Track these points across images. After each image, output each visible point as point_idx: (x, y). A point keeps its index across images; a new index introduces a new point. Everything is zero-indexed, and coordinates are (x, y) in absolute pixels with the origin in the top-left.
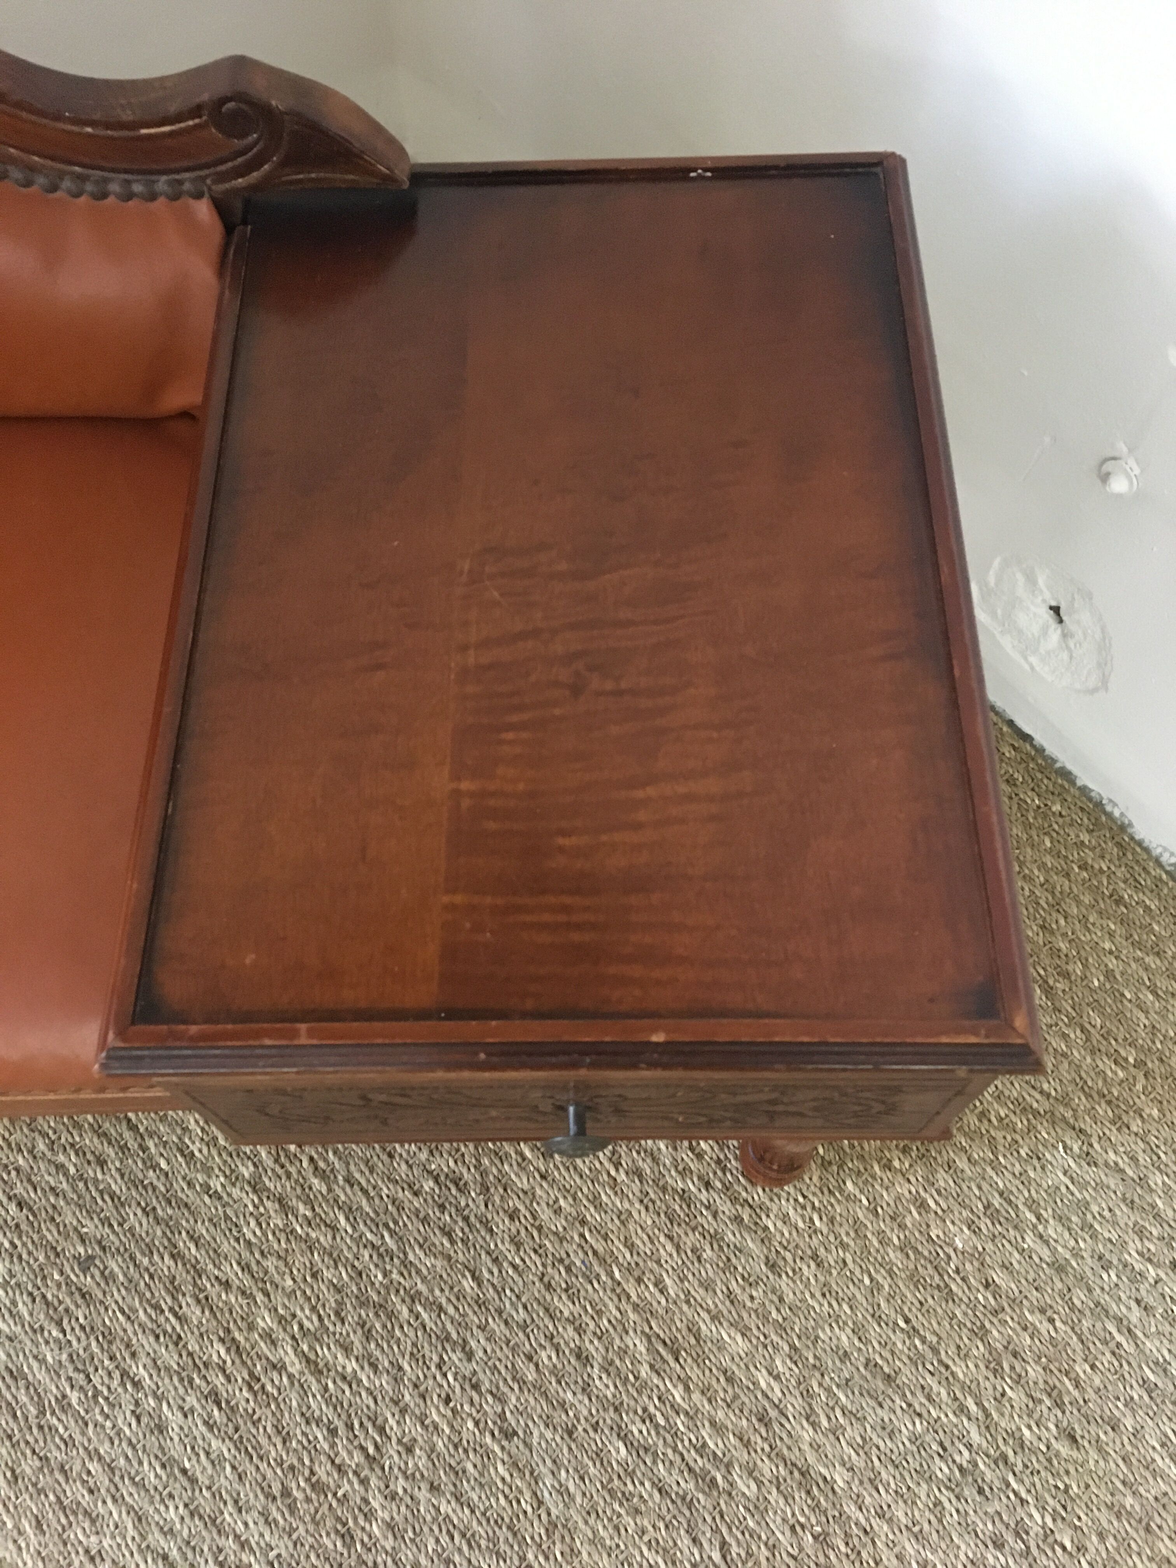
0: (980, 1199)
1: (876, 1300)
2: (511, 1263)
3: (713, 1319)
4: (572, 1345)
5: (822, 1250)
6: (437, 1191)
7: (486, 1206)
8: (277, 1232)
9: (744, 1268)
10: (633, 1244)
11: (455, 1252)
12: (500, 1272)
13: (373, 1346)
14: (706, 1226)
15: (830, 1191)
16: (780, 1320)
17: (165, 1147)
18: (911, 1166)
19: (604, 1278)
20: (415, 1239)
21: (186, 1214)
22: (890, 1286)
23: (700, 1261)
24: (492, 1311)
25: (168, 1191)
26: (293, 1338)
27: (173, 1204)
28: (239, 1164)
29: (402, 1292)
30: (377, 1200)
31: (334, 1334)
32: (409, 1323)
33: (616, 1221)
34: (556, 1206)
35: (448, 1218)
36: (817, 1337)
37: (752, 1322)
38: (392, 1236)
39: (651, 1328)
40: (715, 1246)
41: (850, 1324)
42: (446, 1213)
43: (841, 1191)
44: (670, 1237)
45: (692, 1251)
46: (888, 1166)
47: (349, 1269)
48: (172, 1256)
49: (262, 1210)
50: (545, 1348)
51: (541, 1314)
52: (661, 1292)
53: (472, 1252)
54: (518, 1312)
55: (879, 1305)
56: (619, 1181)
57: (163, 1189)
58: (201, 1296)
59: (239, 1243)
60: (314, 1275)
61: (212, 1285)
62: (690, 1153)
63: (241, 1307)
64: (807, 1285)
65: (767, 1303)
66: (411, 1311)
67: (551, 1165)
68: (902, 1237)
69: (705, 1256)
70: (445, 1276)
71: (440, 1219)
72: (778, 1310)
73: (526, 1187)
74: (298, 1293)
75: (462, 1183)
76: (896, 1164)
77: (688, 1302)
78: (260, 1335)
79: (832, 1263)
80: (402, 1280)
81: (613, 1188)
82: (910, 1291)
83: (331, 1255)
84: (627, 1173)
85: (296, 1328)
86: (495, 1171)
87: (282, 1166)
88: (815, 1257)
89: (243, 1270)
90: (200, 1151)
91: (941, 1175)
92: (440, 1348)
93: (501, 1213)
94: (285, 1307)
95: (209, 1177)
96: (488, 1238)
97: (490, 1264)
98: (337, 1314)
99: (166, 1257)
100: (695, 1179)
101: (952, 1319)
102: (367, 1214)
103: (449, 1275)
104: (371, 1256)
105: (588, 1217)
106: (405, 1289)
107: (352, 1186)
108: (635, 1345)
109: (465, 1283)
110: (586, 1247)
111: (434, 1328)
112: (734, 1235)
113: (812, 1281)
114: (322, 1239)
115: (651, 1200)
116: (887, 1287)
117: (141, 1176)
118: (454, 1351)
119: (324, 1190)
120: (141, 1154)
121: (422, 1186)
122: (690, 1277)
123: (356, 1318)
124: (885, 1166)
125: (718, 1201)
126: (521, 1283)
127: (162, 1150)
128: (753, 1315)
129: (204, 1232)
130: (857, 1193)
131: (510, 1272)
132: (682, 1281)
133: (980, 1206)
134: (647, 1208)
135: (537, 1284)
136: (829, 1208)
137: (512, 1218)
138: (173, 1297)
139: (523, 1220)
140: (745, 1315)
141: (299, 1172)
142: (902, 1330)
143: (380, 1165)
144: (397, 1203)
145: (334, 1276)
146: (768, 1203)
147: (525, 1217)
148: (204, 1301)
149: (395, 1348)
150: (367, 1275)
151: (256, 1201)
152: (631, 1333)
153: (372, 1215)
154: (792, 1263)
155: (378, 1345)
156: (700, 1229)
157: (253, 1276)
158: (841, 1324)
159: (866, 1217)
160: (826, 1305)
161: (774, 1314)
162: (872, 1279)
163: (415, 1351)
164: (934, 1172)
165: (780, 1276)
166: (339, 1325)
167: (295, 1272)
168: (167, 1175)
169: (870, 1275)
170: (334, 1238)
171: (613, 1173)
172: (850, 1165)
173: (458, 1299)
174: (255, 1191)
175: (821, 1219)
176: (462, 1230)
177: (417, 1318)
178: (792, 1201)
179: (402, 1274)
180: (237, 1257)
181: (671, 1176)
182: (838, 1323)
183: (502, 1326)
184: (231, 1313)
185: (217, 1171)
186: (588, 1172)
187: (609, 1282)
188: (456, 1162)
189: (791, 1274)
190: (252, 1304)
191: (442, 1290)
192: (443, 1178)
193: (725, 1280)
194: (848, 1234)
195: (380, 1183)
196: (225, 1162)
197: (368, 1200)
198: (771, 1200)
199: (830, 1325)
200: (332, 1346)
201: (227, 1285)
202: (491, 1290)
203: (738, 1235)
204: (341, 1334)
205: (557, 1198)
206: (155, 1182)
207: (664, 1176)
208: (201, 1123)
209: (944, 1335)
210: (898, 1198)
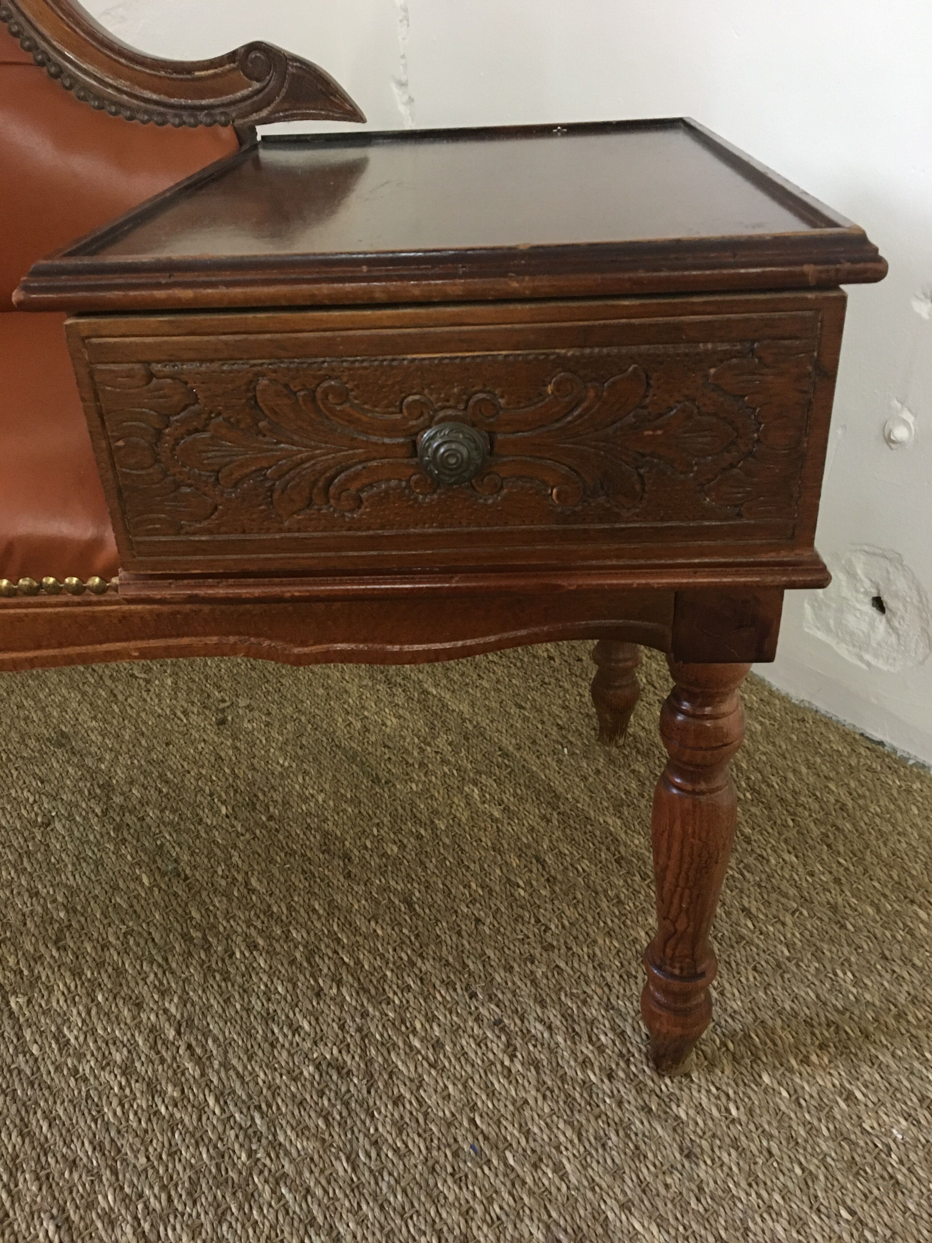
0: (912, 1091)
1: (812, 1190)
2: (391, 1146)
3: (622, 1206)
4: (457, 1232)
5: (743, 1138)
6: (317, 1077)
7: (369, 1092)
8: (140, 1112)
9: (655, 1156)
10: (529, 1130)
11: (331, 1135)
12: (378, 1155)
13: (225, 1227)
14: (609, 1113)
15: (745, 1084)
16: (701, 1210)
17: (41, 1036)
18: (830, 1062)
19: (495, 1162)
20: (288, 1122)
21: (47, 1094)
22: (827, 1178)
23: (605, 1149)
24: (367, 1196)
25: (33, 1074)
26: (136, 1218)
27: (36, 1086)
28: (113, 1051)
29: (266, 1173)
30: (251, 1085)
31: (183, 1215)
32: (270, 1206)
33: (511, 1107)
34: (445, 1093)
35: (326, 1103)
36: (747, 1229)
37: (667, 1211)
38: (262, 1118)
39: (550, 1216)
40: (621, 1133)
41: (784, 1214)
42: (325, 1098)
43: (758, 1084)
44: (570, 1124)
45: (595, 1138)
46: (805, 1061)
47: (211, 1151)
48: (21, 1134)
49: (127, 1091)
50: (425, 1234)
51: (423, 1199)
52: (561, 1178)
53: (349, 1136)
54: (396, 1197)
55: (816, 1197)
56: (513, 1071)
57: (28, 1072)
58: (43, 1174)
59: (96, 1124)
60: (171, 1155)
61: (57, 1162)
62: (591, 1047)
63: (84, 1186)
64: (730, 1175)
65: (684, 1192)
66: (273, 1192)
67: (441, 1056)
68: (831, 1127)
69: (610, 1144)
70: (316, 1157)
71: (317, 1104)
72: (698, 1200)
73: (413, 1075)
74: (150, 1171)
75: (345, 1071)
76: (814, 1058)
77: (593, 1190)
78: (98, 1214)
79: (756, 1152)
80: (268, 1162)
81: (507, 1078)
82: (850, 1181)
83: (193, 1136)
84: (523, 1064)
85: (140, 1207)
86: (380, 1060)
87: (158, 1053)
88: (735, 1144)
89: (94, 1149)
90: (76, 1038)
91: (865, 1068)
92: (302, 1232)
93: (384, 1098)
94: (133, 1185)
95: (79, 1062)
96: (368, 1122)
97: (368, 1147)
98: (189, 1194)
99: (14, 1135)
100: (597, 1071)
101: (904, 1213)
102: (239, 1097)
103: (320, 1157)
104: (237, 1136)
105: (479, 1104)
106: (270, 1171)
107: (227, 1071)
108: (531, 1234)
109: (337, 1164)
110: (477, 1133)
111: (297, 1210)
112: (642, 1123)
113: (735, 1169)
114: (186, 1120)
115: (548, 1088)
116: (822, 1178)
117: (9, 1060)
118: (318, 1235)
119: (197, 1074)
120: (15, 1041)
121: (301, 1073)
122: (594, 1165)
123: (210, 1199)
124: (802, 1061)
125: (622, 1090)
126: (401, 1167)
127: (37, 1037)
128: (670, 1205)
129: (61, 1113)
130: (776, 1086)
131: (390, 1154)
132: (585, 1168)
133: (915, 1099)
134: (544, 1097)
135: (420, 1167)
136: (746, 1100)
137: (395, 1104)
138: (11, 1174)
139: (408, 1106)
140: (660, 1204)
141: (174, 1058)
142: (847, 1221)
143: (260, 1053)
144: (273, 1088)
145: (193, 1156)
146: (677, 1092)
147: (411, 1103)
148: (43, 1179)
149: (251, 1231)
150: (230, 1157)
151: (123, 1083)
152: (527, 1221)
153: (244, 1097)
154: (710, 1153)
155: (230, 1226)
156: (604, 1118)
157: (104, 1154)
158: (774, 1216)
159: (787, 1107)
160: (754, 1195)
161: (693, 1203)
162: (803, 1170)
163: (273, 1234)
164: (856, 1067)
165: (697, 1165)
166: (189, 1203)
167: (151, 1150)
168: (36, 1060)
169: (800, 1164)
170: (200, 1119)
171: (507, 1063)
172: (764, 1059)
173: (329, 1183)
174: (123, 1074)
175: (738, 1108)
176: (340, 1114)
177: (280, 1200)
178: (703, 1092)
179: (269, 1155)
180: (91, 1135)
181: (570, 1067)
182: (770, 1215)
183: (377, 1210)
184: (71, 1192)
185: (89, 1057)
186: (479, 1062)
187: (502, 1168)
188: (340, 1052)
189: (709, 1162)
190: (96, 1183)
191: (311, 1172)
192: (324, 1067)
193: (633, 1167)
194: (769, 1123)
195: (257, 1069)
196: (99, 1048)
197: (242, 1083)
198: (681, 1089)
199: (761, 1216)
200: (178, 1227)
201: (73, 1164)
202: (367, 1174)
203: (646, 1123)
204: (190, 1215)
205: (446, 1087)
206: (23, 1066)
207: (562, 1067)
208: (83, 1015)
209: (898, 1229)
210: (822, 1090)
